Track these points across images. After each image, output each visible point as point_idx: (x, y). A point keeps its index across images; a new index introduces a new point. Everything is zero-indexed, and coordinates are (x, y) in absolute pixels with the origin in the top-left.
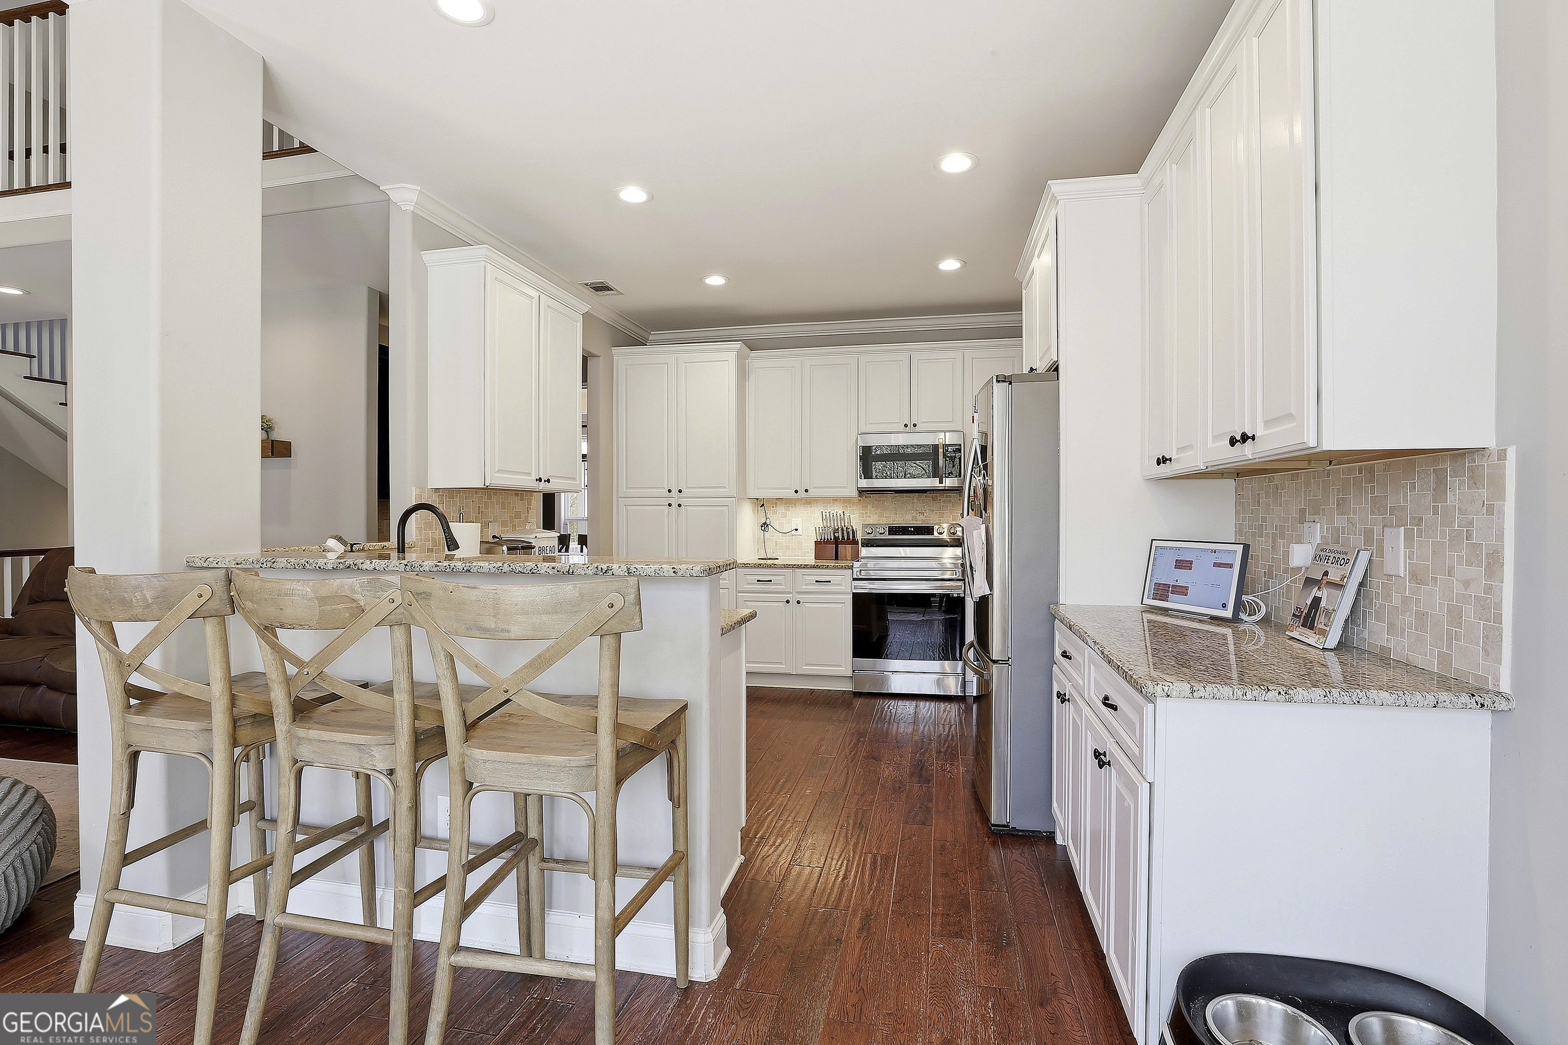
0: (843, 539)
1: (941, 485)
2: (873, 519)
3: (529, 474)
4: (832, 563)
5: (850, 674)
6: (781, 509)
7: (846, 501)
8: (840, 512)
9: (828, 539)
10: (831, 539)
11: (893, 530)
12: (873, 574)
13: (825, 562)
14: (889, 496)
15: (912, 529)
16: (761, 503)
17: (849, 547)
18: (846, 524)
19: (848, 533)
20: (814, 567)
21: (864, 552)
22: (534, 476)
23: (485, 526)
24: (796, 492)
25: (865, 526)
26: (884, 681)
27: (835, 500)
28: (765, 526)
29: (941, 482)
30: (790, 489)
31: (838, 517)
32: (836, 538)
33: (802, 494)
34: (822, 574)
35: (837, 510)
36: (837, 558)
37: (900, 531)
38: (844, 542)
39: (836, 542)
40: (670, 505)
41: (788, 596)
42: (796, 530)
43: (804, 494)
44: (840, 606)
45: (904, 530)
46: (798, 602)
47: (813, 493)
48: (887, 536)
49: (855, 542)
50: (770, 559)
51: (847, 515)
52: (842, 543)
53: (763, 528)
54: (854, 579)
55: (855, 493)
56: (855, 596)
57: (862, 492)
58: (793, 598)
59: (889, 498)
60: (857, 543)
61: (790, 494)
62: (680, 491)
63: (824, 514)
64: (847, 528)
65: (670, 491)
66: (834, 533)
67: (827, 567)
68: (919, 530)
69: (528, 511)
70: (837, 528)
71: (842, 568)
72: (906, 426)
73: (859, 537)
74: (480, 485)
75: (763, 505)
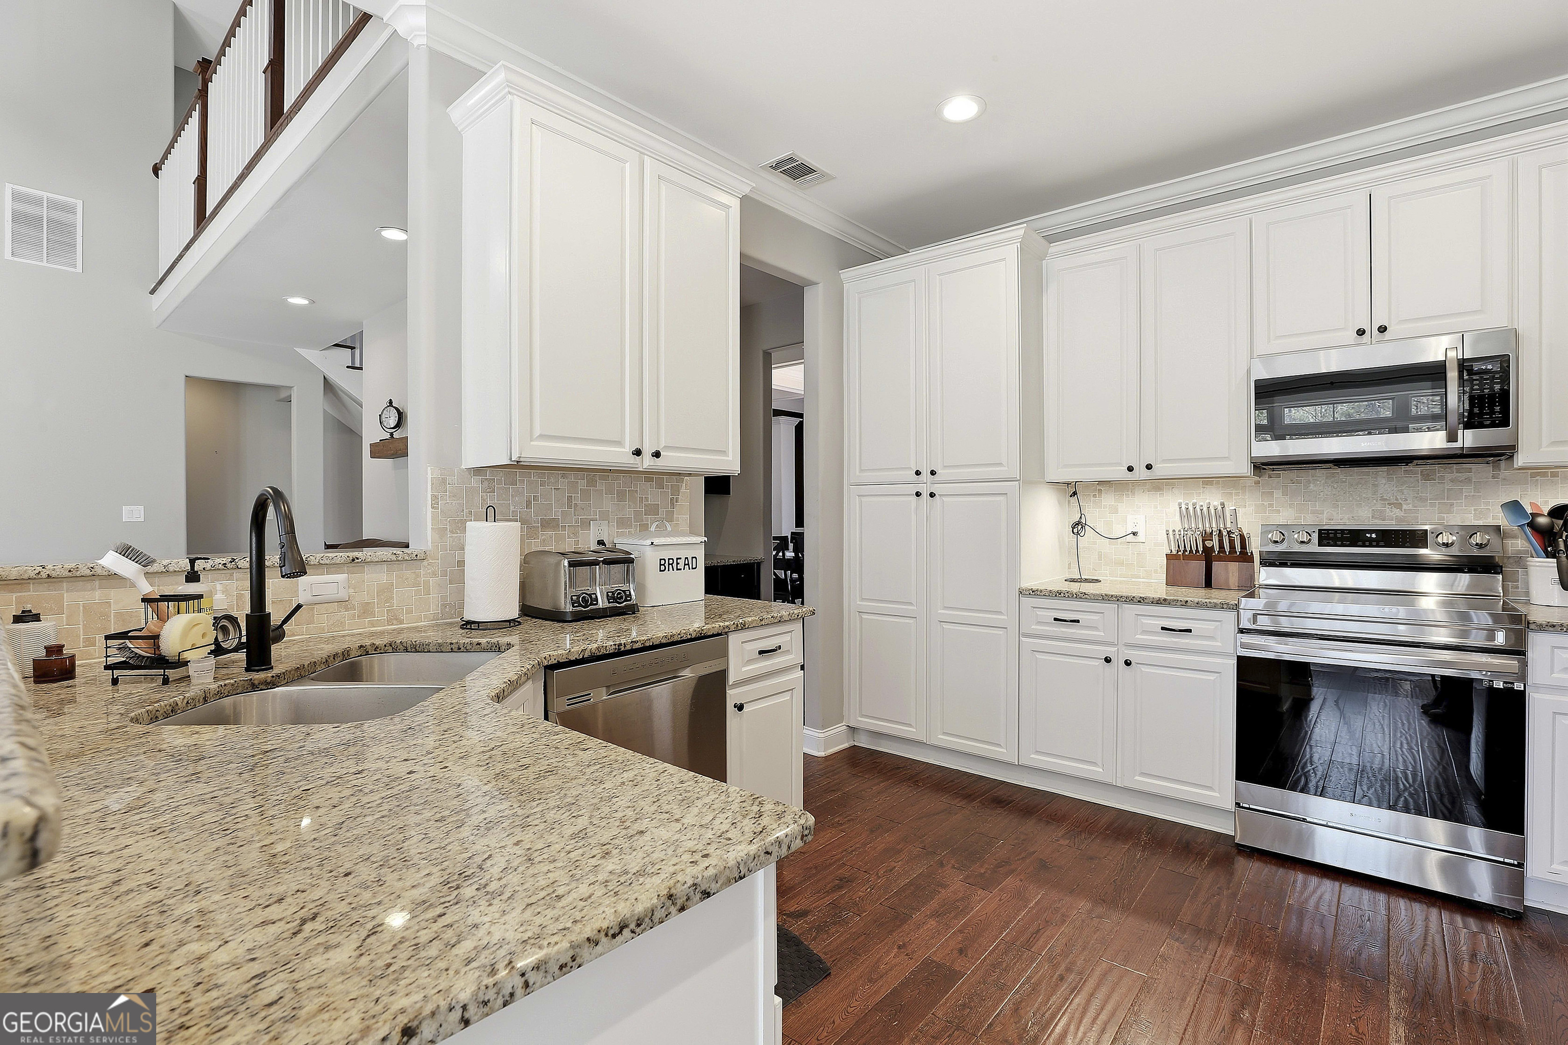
0: (1222, 553)
1: (1454, 445)
2: (1285, 515)
3: (619, 443)
4: (1198, 594)
5: (1230, 805)
6: (1108, 499)
7: (1229, 482)
8: (1216, 503)
9: (1191, 551)
10: (1197, 551)
11: (1327, 537)
12: (1285, 624)
13: (1183, 593)
14: (1320, 474)
15: (1374, 536)
16: (1072, 490)
17: (1233, 567)
18: (1229, 525)
19: (1232, 542)
20: (1159, 602)
21: (1266, 576)
22: (628, 448)
23: (529, 530)
24: (1130, 469)
25: (1266, 529)
26: (1305, 839)
27: (1208, 481)
28: (1078, 527)
29: (1452, 438)
30: (1120, 464)
31: (1213, 511)
32: (1208, 551)
33: (1141, 473)
34: (1177, 617)
35: (1211, 499)
36: (1208, 584)
37: (1347, 539)
38: (1223, 557)
39: (1208, 556)
40: (918, 494)
41: (1110, 651)
42: (1134, 534)
43: (1144, 474)
44: (1212, 677)
45: (1355, 537)
46: (1128, 663)
47: (1161, 470)
48: (1314, 547)
49: (1245, 557)
50: (1086, 581)
51: (1229, 508)
52: (1220, 559)
53: (1075, 531)
54: (1242, 631)
55: (1245, 469)
56: (1242, 661)
57: (1261, 466)
58: (1119, 654)
59: (1319, 477)
60: (1250, 559)
61: (1120, 473)
62: (933, 473)
63: (1183, 507)
64: (1229, 533)
65: (918, 473)
66: (1203, 541)
67: (1185, 604)
68: (1387, 537)
69: (672, 504)
70: (1209, 530)
71: (1215, 607)
72: (1361, 332)
73: (1255, 547)
74: (506, 461)
75: (1075, 493)
